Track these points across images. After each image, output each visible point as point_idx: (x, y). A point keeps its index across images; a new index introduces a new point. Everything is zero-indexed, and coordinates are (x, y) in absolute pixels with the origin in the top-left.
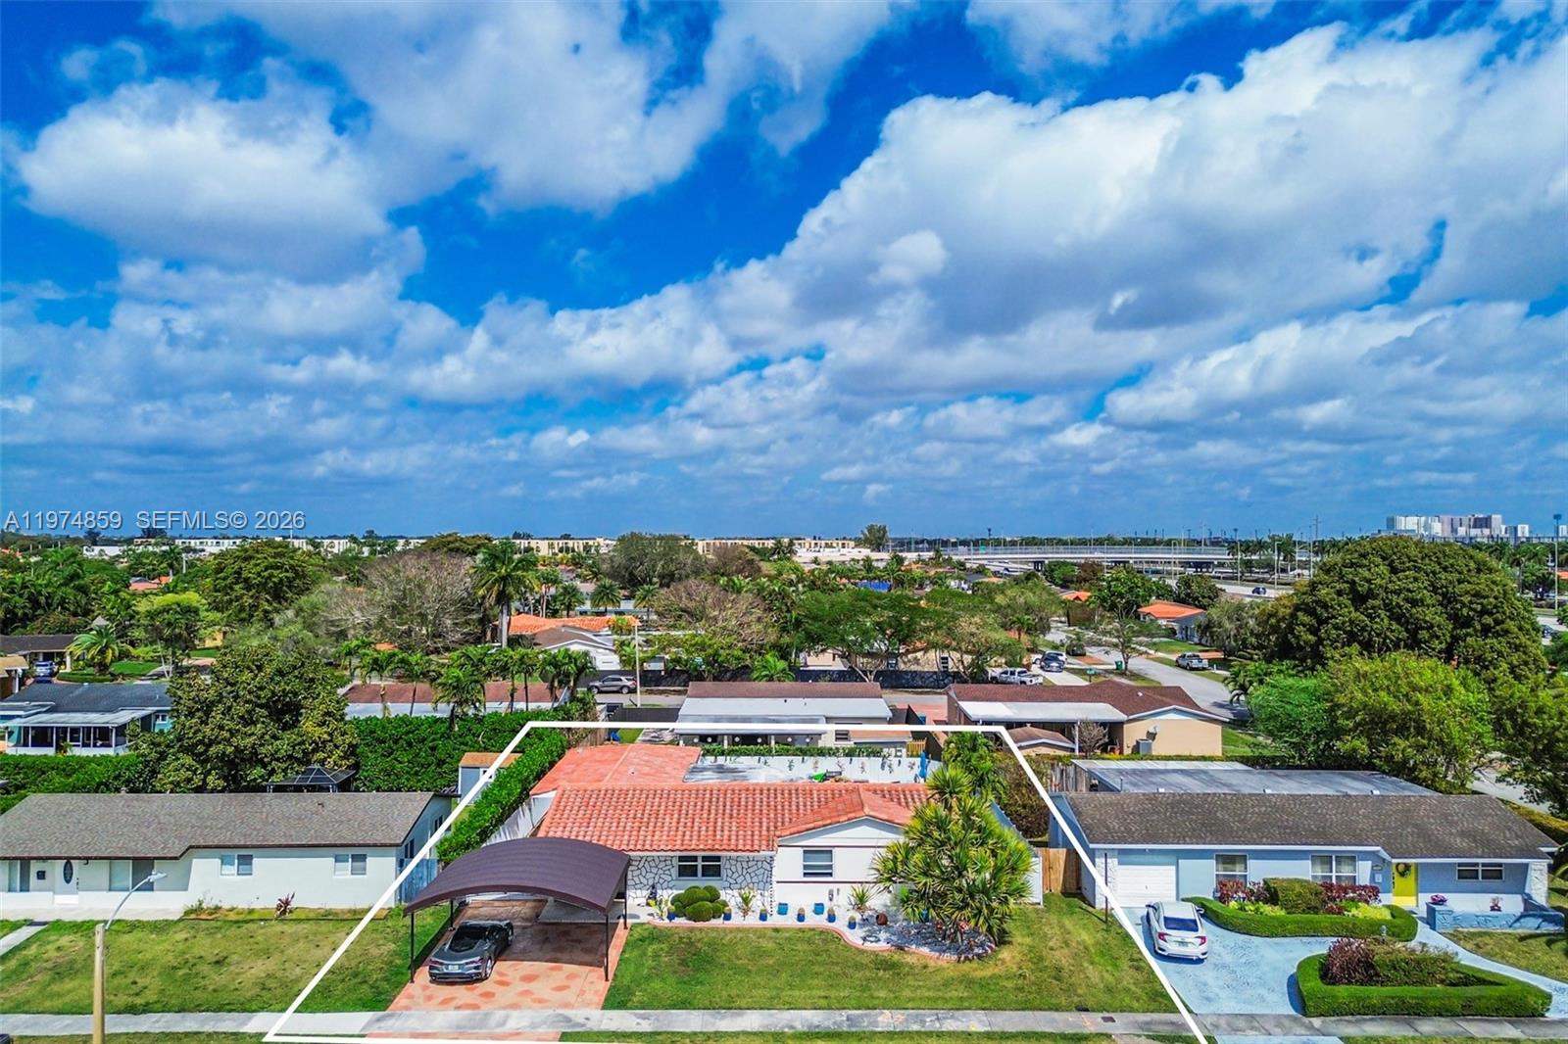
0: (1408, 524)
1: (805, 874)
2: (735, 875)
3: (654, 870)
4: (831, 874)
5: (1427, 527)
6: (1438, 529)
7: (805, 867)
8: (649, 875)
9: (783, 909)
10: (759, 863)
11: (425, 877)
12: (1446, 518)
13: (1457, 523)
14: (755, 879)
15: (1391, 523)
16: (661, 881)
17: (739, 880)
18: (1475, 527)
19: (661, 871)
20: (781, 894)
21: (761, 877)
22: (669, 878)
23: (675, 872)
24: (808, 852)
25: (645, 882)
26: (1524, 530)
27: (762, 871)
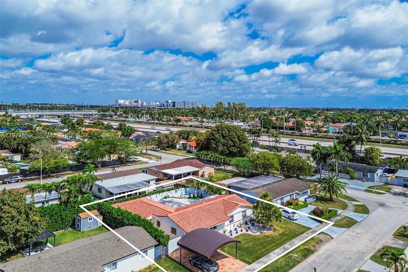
0: (121, 102)
4: (233, 221)
5: (125, 102)
6: (127, 103)
11: (159, 251)
12: (129, 100)
13: (131, 101)
15: (117, 101)
18: (135, 103)
21: (223, 226)
26: (145, 104)
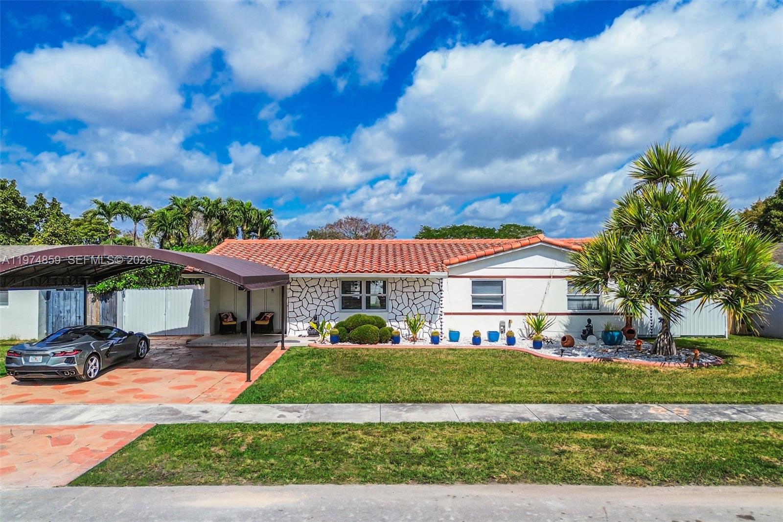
1: (474, 307)
2: (401, 307)
3: (317, 302)
4: (501, 307)
7: (474, 299)
8: (311, 307)
9: (454, 336)
10: (426, 295)
11: (73, 310)
14: (422, 311)
16: (324, 313)
17: (406, 312)
19: (323, 303)
20: (449, 324)
21: (427, 309)
22: (331, 310)
23: (338, 303)
24: (478, 283)
25: (307, 314)
27: (429, 302)
